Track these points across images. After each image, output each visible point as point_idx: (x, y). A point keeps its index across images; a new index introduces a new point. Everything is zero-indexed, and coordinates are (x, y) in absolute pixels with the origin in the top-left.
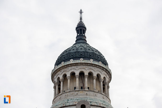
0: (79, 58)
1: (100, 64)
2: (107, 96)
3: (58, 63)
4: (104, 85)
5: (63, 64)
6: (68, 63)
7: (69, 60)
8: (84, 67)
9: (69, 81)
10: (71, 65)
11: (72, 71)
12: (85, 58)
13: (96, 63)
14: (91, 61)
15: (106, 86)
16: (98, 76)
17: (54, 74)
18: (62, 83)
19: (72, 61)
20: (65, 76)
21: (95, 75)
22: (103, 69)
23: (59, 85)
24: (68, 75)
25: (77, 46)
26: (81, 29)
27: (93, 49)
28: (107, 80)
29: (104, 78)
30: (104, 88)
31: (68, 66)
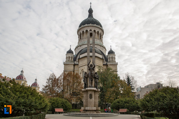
0: (89, 24)
1: (99, 26)
2: (102, 41)
3: (80, 26)
4: (100, 36)
5: (82, 26)
6: (85, 26)
7: (85, 24)
8: (92, 27)
9: (85, 34)
10: (86, 27)
11: (87, 29)
12: (92, 23)
13: (97, 26)
14: (95, 25)
15: (101, 37)
16: (98, 32)
17: (78, 31)
18: (82, 35)
19: (86, 25)
20: (83, 32)
21: (97, 31)
22: (100, 29)
23: (81, 36)
24: (85, 31)
25: (89, 18)
26: (91, 11)
27: (96, 20)
28: (102, 34)
29: (101, 33)
30: (100, 38)
31: (84, 27)
